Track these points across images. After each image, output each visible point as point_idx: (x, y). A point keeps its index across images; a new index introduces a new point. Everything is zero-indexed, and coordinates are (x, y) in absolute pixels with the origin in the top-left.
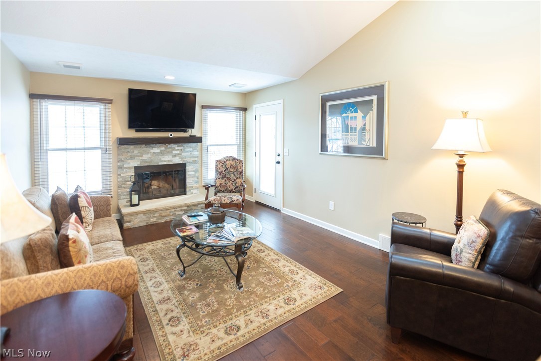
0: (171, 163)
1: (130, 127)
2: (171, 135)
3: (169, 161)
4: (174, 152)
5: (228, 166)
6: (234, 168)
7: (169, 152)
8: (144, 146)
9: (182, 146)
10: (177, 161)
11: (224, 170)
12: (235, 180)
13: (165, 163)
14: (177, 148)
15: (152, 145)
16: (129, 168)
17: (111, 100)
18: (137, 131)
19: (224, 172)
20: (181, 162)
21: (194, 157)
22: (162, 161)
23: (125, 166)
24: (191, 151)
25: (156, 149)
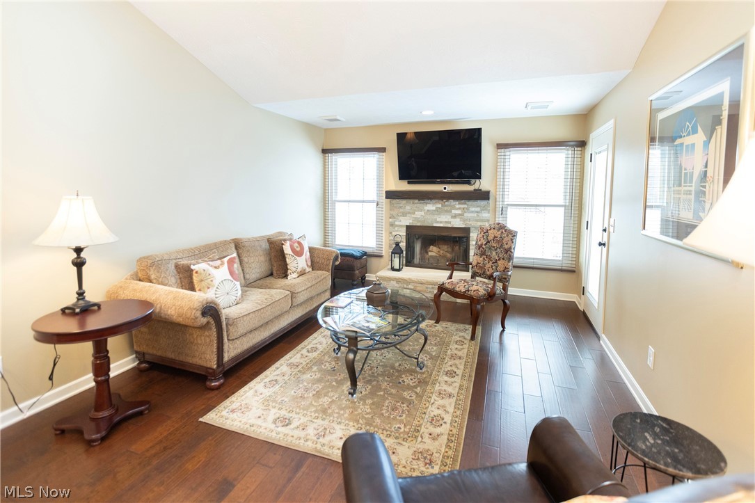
0: (449, 226)
1: (401, 178)
2: (445, 188)
3: (446, 222)
4: (453, 211)
5: (491, 238)
6: (498, 241)
7: (447, 211)
8: (417, 201)
9: (465, 204)
10: (457, 223)
11: (484, 243)
12: (496, 262)
13: (441, 225)
14: (457, 206)
15: (426, 201)
16: (401, 226)
17: (385, 148)
18: (409, 183)
19: (484, 246)
20: (463, 226)
21: (482, 221)
22: (438, 222)
23: (397, 223)
24: (478, 212)
25: (431, 206)
